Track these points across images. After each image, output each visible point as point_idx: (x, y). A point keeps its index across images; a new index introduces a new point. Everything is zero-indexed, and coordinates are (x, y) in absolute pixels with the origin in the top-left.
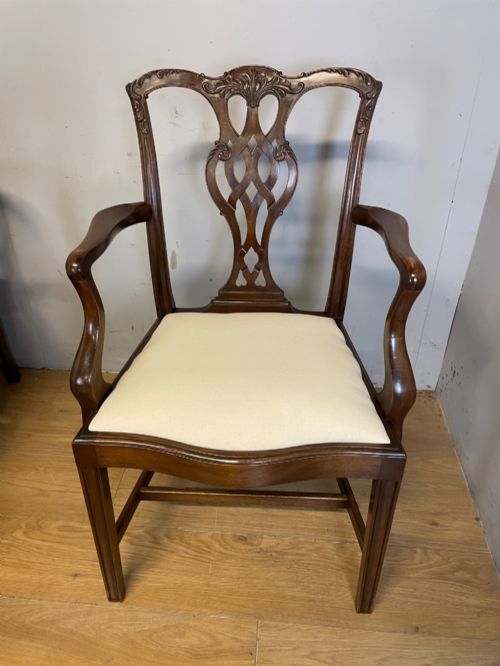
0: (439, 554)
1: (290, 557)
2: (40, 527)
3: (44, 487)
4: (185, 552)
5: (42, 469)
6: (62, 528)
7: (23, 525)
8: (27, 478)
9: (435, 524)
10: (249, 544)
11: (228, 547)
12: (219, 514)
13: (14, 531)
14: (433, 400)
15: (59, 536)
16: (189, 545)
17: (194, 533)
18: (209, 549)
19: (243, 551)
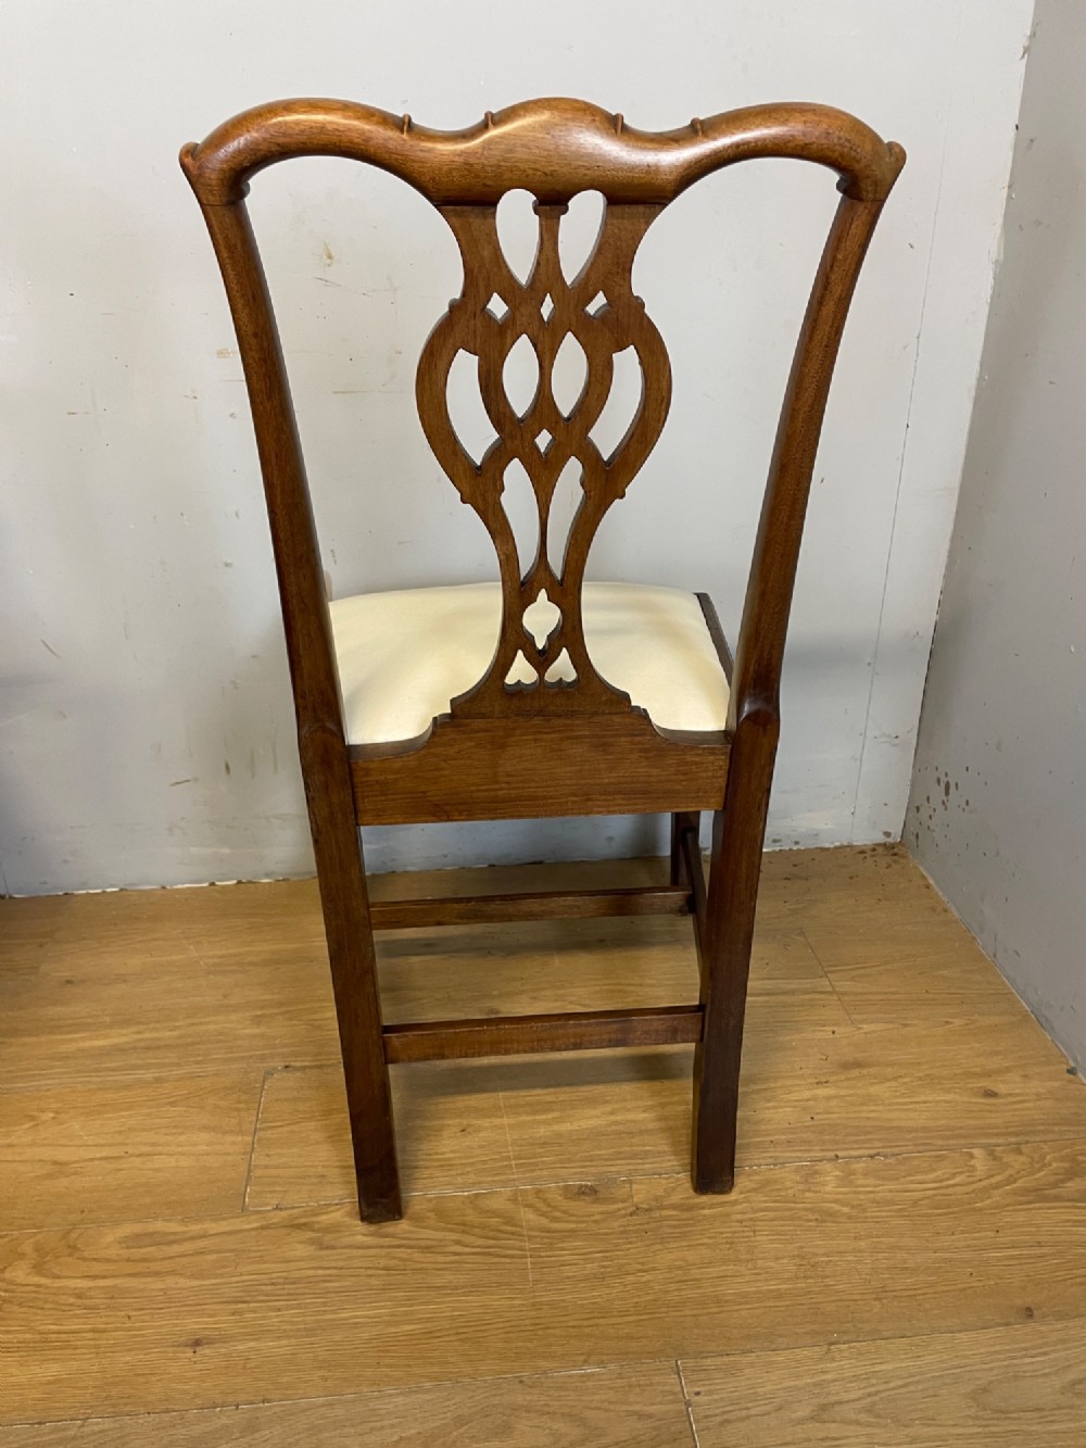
0: (1021, 1153)
1: (706, 1212)
2: (73, 1248)
3: (62, 1155)
4: (458, 1242)
5: (47, 1116)
6: (136, 1240)
8: (12, 1140)
9: (993, 1094)
10: (605, 1201)
11: (558, 1214)
12: (516, 1149)
13: (5, 1268)
14: (902, 860)
15: (128, 1260)
16: (465, 1227)
17: (468, 1197)
18: (515, 1225)
19: (597, 1217)
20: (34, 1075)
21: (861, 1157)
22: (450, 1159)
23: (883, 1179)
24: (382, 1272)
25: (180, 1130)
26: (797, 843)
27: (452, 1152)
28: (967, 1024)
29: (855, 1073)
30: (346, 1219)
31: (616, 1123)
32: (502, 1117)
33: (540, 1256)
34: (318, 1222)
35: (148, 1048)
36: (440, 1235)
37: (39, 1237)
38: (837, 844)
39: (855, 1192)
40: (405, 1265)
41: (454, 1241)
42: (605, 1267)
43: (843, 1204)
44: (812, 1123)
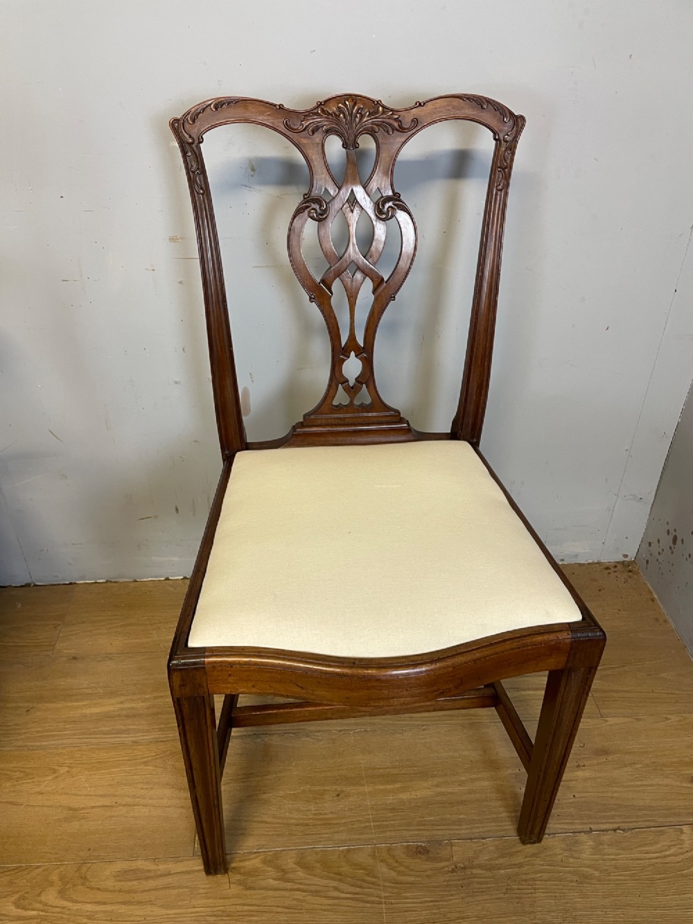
2: (85, 879)
3: (74, 802)
4: (336, 889)
5: (64, 770)
6: (122, 875)
7: (55, 878)
8: (42, 788)
10: (435, 860)
11: (402, 869)
12: (374, 813)
13: (41, 893)
14: (635, 576)
15: (120, 891)
16: (340, 876)
17: (343, 851)
18: (374, 877)
19: (429, 873)
20: (53, 736)
21: (607, 830)
22: (330, 819)
23: (623, 849)
24: (287, 910)
25: (151, 786)
26: (562, 560)
27: (332, 813)
28: (680, 721)
29: (603, 759)
30: (261, 865)
31: (442, 794)
32: (364, 785)
33: (392, 903)
34: (243, 867)
35: (128, 716)
36: (325, 882)
37: (62, 868)
38: (590, 561)
39: (603, 860)
40: (301, 905)
41: (333, 887)
42: (435, 914)
43: (596, 870)
44: (574, 800)
